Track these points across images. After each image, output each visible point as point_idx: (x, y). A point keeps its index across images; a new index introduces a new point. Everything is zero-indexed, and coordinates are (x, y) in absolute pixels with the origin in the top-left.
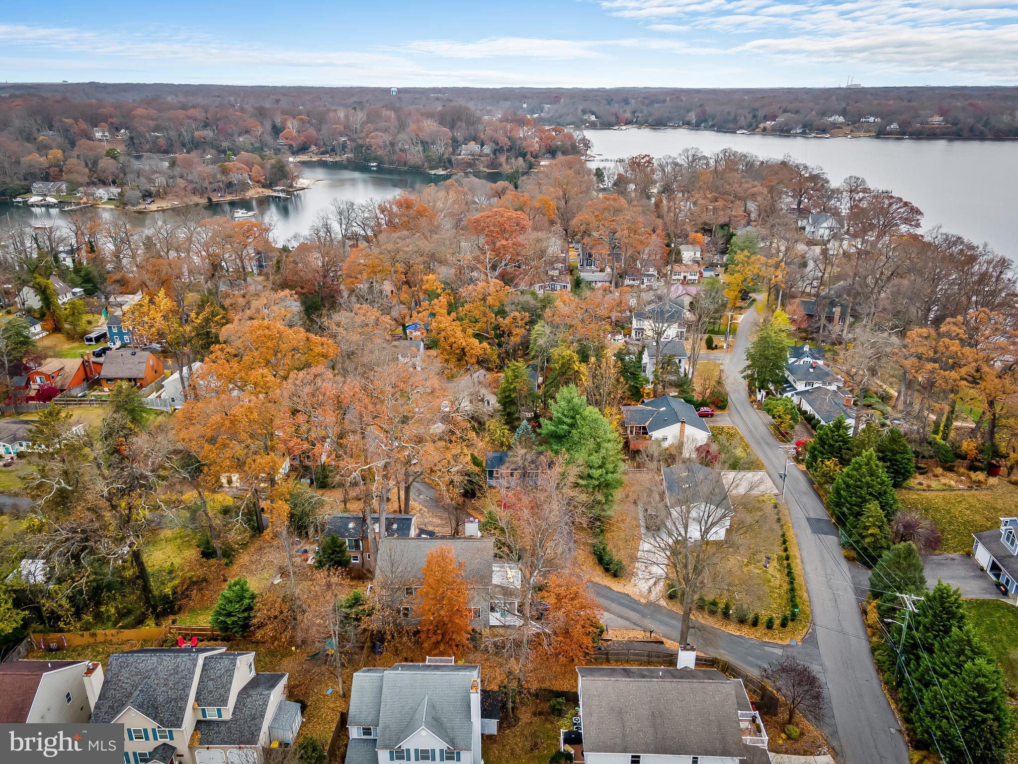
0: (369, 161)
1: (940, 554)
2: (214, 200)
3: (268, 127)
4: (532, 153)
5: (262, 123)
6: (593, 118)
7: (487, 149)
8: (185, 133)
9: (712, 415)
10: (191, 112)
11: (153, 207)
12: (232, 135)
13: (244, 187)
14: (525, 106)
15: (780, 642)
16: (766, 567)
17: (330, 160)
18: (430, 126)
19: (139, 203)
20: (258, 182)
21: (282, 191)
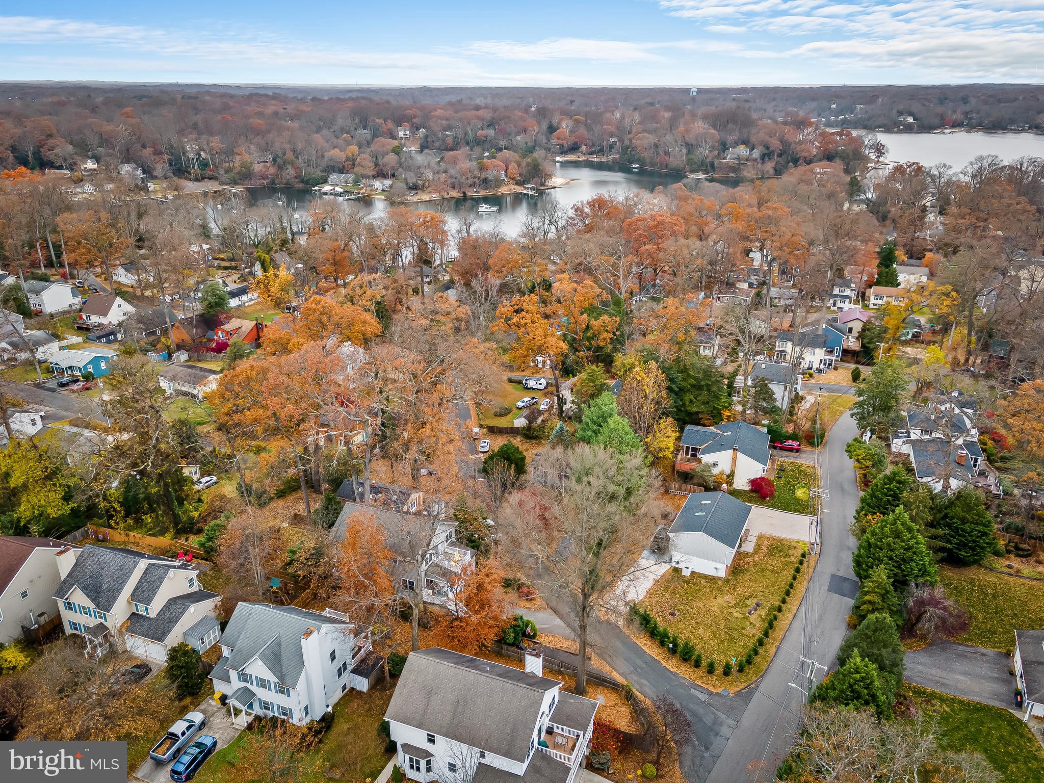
0: (632, 163)
1: (971, 646)
2: (469, 194)
3: (544, 126)
4: (805, 158)
5: (539, 123)
6: (910, 120)
7: (756, 154)
8: (470, 132)
9: (798, 451)
10: (481, 113)
11: (415, 199)
12: (510, 134)
13: (499, 183)
14: (834, 106)
15: (711, 689)
16: (749, 613)
17: (596, 160)
18: (700, 127)
19: (405, 195)
20: (513, 179)
21: (531, 189)
